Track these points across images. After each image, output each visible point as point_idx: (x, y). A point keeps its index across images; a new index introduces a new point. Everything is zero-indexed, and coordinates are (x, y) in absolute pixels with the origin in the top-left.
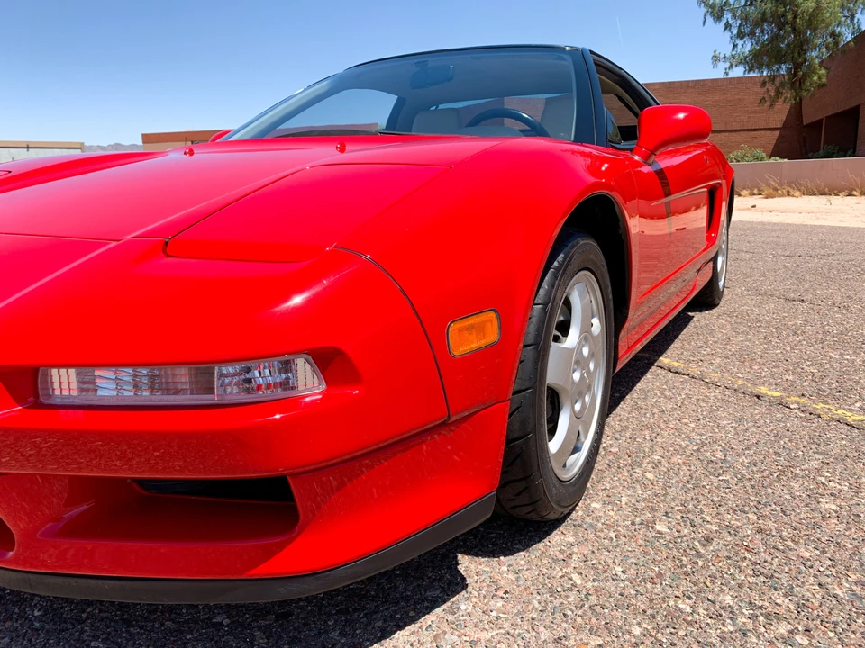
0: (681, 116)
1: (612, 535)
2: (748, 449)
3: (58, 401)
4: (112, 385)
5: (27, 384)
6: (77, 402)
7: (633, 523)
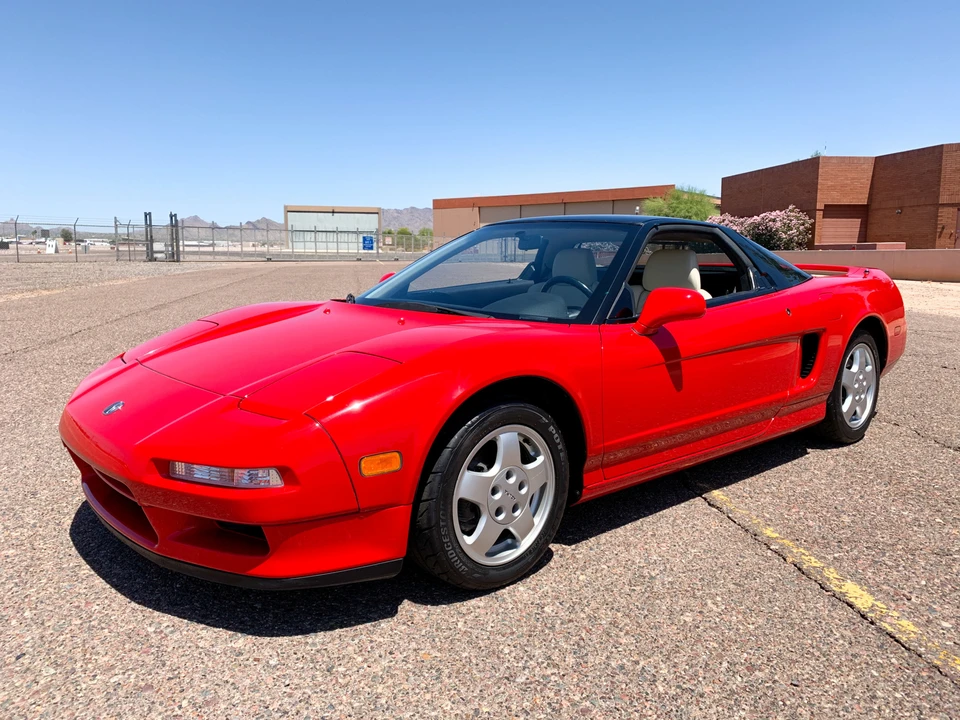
0: (689, 296)
1: (511, 606)
2: (684, 573)
3: (177, 477)
4: (201, 473)
5: (164, 467)
6: (184, 478)
7: (532, 603)
